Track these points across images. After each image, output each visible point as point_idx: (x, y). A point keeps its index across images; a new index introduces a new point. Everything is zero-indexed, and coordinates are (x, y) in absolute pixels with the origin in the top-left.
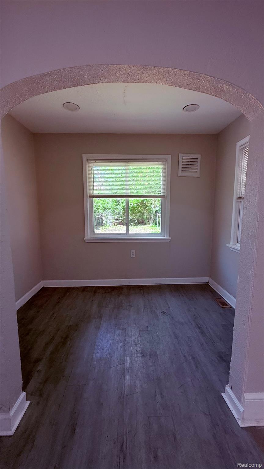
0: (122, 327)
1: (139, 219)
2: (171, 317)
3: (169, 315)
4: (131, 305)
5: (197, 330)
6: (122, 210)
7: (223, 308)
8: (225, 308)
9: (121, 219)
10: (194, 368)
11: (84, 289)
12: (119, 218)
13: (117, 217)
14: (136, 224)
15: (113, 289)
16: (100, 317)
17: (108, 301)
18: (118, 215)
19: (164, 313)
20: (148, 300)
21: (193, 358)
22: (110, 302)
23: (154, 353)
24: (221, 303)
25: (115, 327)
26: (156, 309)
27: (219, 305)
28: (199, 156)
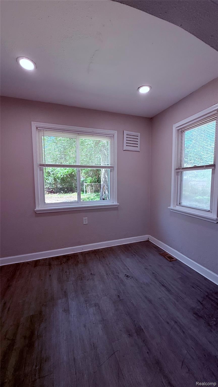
0: (93, 302)
1: (68, 188)
2: (135, 279)
3: (132, 277)
4: (93, 273)
5: (163, 289)
6: (54, 180)
7: (171, 261)
8: (172, 261)
9: (52, 189)
10: (182, 334)
11: (36, 263)
12: (50, 187)
13: (48, 186)
14: (66, 192)
15: (67, 258)
16: (65, 294)
17: (68, 273)
18: (49, 185)
19: (127, 276)
20: (106, 264)
21: (176, 322)
22: (70, 274)
23: (138, 328)
24: (167, 257)
25: (86, 304)
26: (118, 273)
27: (167, 259)
28: (139, 134)
